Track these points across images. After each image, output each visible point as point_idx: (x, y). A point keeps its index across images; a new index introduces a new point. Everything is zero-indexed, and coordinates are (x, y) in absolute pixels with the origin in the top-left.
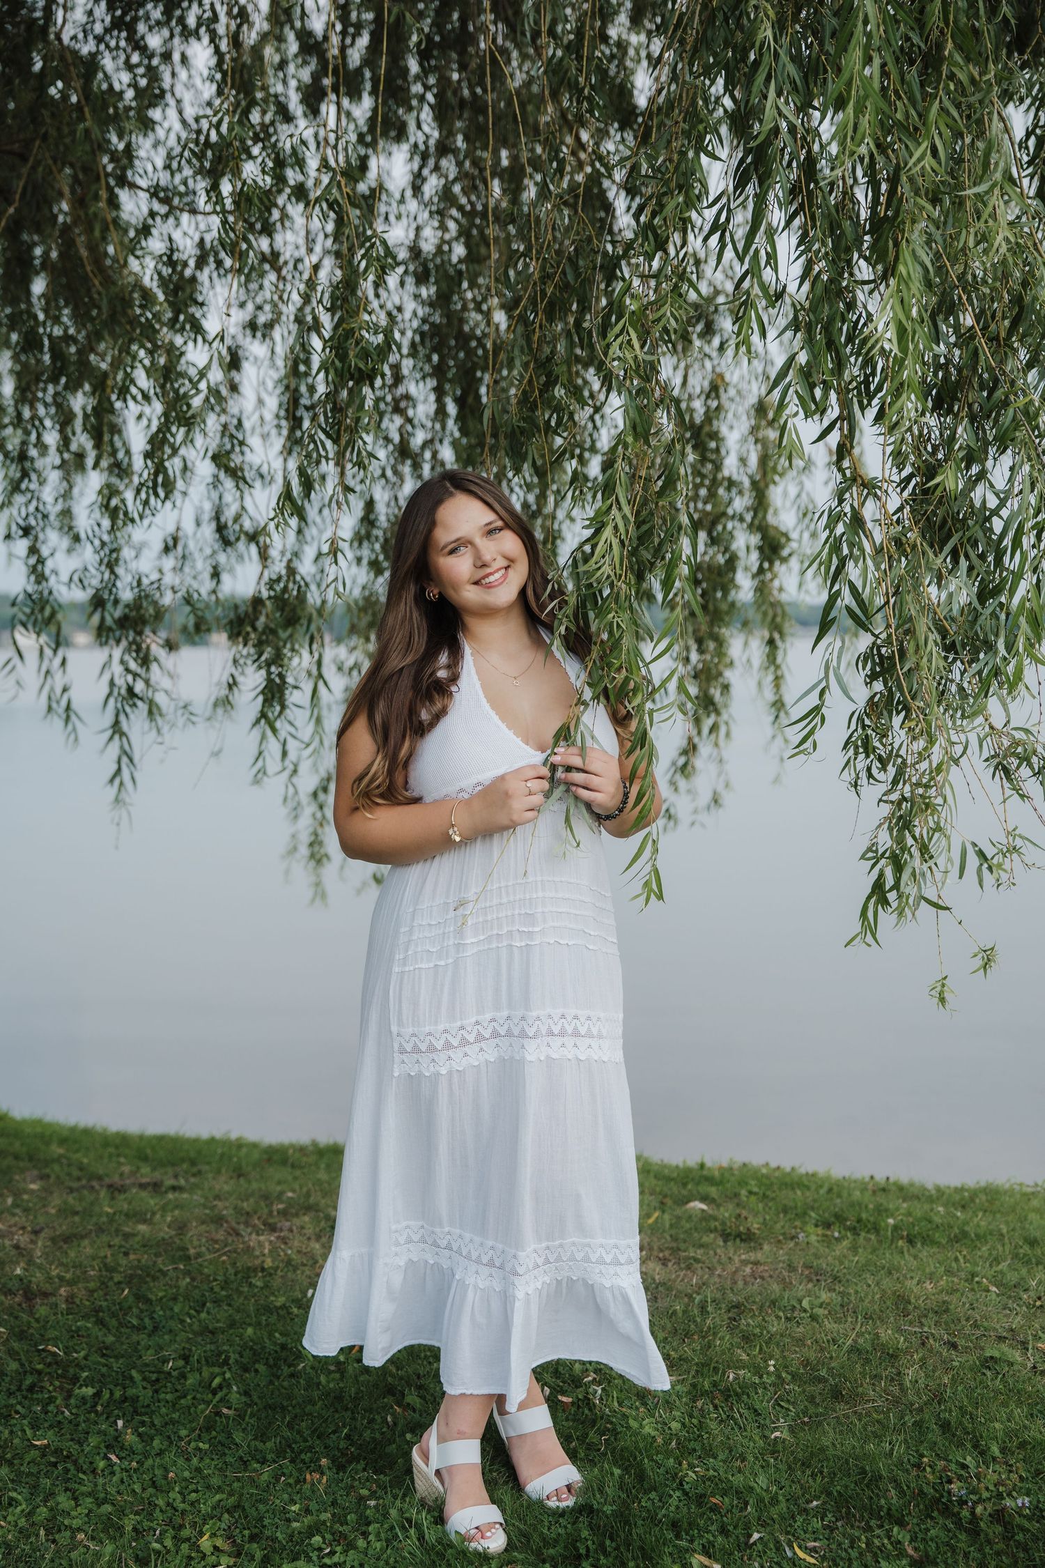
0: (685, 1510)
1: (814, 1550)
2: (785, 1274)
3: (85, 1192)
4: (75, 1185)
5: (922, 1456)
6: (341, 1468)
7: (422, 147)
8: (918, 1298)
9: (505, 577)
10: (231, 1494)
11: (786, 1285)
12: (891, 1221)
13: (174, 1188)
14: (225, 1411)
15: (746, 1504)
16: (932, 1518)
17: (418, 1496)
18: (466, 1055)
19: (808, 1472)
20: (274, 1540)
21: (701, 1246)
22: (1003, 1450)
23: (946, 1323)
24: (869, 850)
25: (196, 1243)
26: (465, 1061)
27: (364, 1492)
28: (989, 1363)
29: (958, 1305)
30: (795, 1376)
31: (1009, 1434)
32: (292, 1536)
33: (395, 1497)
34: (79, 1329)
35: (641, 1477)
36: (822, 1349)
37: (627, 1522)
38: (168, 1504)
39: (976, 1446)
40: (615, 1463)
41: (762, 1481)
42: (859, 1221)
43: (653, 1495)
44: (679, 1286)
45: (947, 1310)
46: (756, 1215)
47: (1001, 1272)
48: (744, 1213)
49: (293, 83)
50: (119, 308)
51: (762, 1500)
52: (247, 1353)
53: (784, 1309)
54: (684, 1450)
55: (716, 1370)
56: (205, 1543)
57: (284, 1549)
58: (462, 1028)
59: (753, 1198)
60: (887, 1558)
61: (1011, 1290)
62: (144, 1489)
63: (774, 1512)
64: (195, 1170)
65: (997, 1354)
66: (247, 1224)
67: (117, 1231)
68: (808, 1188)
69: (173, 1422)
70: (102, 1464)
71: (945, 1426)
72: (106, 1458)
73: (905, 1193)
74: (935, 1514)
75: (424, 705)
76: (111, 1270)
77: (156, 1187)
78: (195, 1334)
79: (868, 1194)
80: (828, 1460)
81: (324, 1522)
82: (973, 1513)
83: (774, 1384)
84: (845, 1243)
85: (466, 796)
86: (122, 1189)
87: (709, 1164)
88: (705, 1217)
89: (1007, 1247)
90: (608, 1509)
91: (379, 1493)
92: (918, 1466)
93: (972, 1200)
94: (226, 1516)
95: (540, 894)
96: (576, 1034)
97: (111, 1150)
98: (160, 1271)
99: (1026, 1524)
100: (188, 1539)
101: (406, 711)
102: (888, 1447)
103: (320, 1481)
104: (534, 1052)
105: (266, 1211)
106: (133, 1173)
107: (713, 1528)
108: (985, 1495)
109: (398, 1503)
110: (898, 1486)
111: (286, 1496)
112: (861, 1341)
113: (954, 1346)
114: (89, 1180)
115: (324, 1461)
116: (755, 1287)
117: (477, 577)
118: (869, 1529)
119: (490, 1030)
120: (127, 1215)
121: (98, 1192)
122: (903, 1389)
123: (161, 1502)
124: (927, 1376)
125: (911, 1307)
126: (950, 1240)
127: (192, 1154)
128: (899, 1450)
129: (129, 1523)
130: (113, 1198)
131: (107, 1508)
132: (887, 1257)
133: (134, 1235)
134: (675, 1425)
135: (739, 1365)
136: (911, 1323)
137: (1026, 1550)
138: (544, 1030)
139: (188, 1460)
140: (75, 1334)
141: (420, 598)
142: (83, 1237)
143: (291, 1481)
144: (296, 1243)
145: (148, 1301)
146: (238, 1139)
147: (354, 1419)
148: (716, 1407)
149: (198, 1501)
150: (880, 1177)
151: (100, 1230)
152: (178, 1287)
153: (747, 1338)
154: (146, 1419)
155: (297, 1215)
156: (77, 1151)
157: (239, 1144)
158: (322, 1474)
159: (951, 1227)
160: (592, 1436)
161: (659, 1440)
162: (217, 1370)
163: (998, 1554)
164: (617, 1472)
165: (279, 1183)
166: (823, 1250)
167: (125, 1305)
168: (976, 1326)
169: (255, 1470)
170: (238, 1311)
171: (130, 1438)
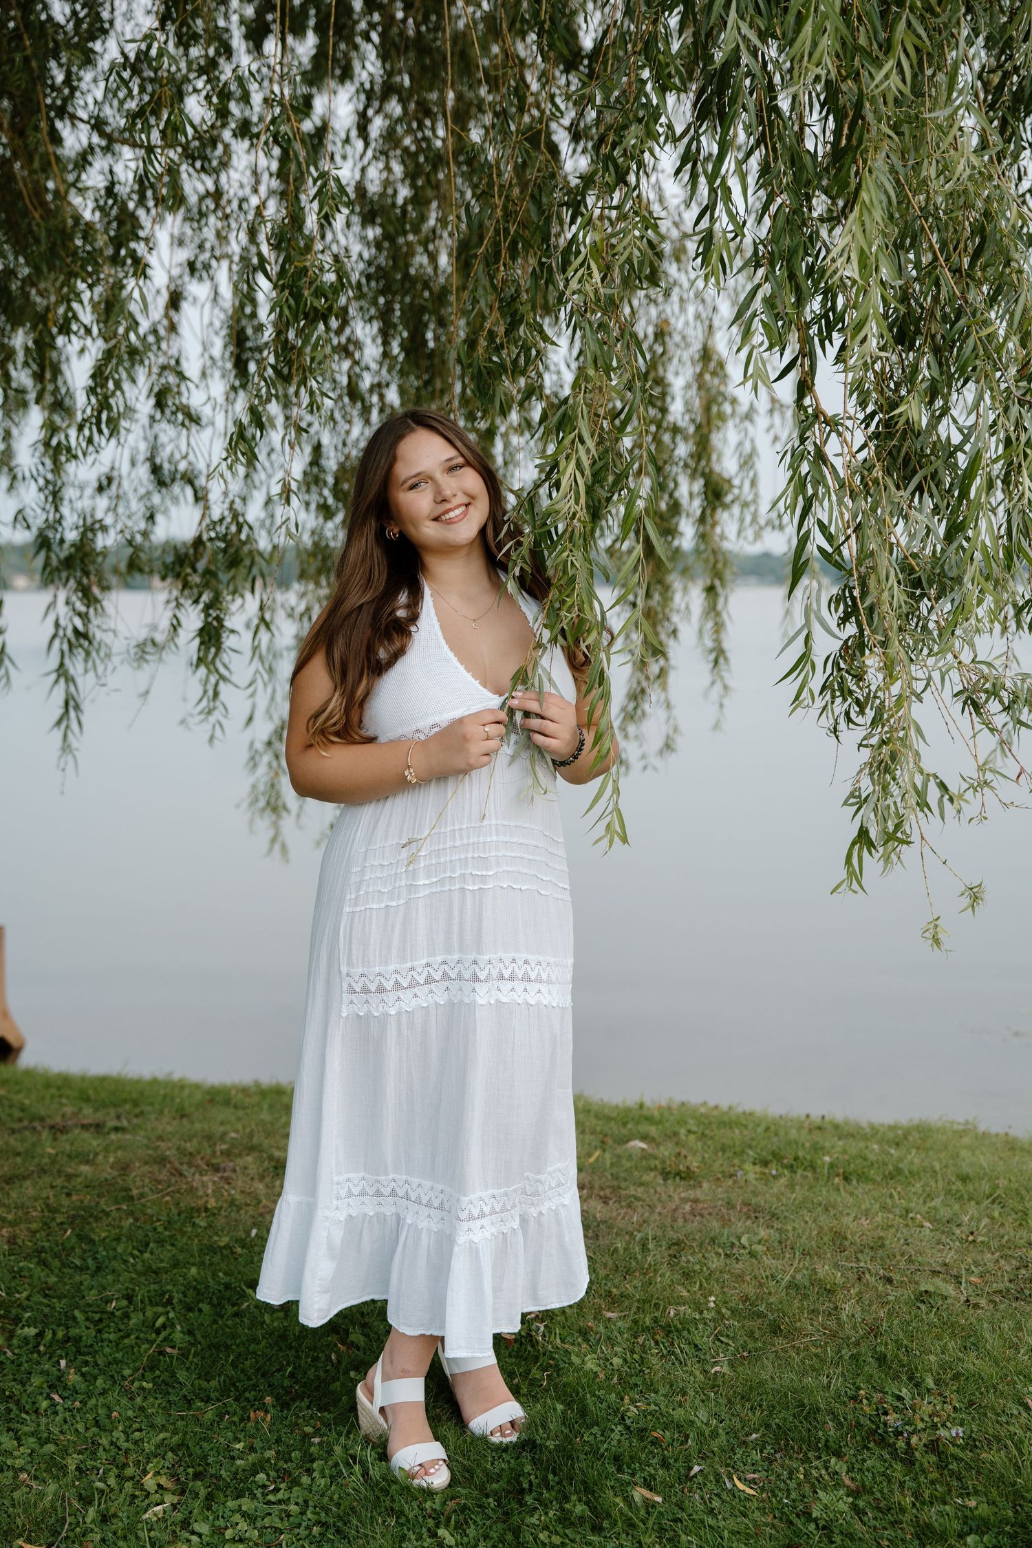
0: (627, 1444)
1: (754, 1481)
2: (724, 1211)
3: (27, 1133)
4: (16, 1126)
5: (859, 1388)
6: (285, 1406)
7: (367, 86)
8: (853, 1234)
9: (465, 514)
10: (175, 1433)
11: (726, 1222)
12: (827, 1159)
13: (116, 1129)
14: (169, 1350)
15: (687, 1437)
16: (868, 1449)
17: (362, 1433)
18: (415, 996)
19: (748, 1406)
20: (219, 1477)
21: (641, 1184)
22: (937, 1382)
23: (882, 1259)
24: (852, 795)
25: (139, 1183)
26: (414, 1002)
27: (309, 1429)
28: (923, 1297)
29: (893, 1242)
30: (734, 1311)
31: (944, 1366)
32: (236, 1473)
33: (339, 1434)
34: (21, 1269)
35: (583, 1412)
36: (761, 1285)
37: (570, 1457)
38: (112, 1443)
39: (911, 1379)
40: (558, 1399)
41: (703, 1415)
42: (796, 1159)
43: (595, 1430)
44: (620, 1223)
45: (882, 1246)
46: (694, 1154)
47: (935, 1208)
48: (684, 1152)
49: (235, 18)
50: (59, 242)
51: (701, 1433)
52: (191, 1293)
53: (723, 1246)
54: (626, 1384)
55: (657, 1306)
56: (149, 1482)
57: (228, 1486)
58: (412, 969)
59: (692, 1137)
60: (825, 1489)
61: (945, 1225)
62: (87, 1429)
63: (714, 1445)
64: (137, 1111)
65: (931, 1288)
66: (190, 1164)
67: (59, 1171)
68: (746, 1127)
69: (116, 1361)
70: (45, 1404)
71: (881, 1359)
72: (48, 1397)
73: (842, 1131)
74: (872, 1445)
75: (382, 644)
76: (54, 1211)
77: (98, 1127)
78: (139, 1274)
79: (804, 1132)
80: (767, 1393)
81: (268, 1460)
82: (908, 1444)
83: (714, 1320)
84: (783, 1181)
85: (423, 737)
86: (64, 1130)
87: (648, 1103)
88: (645, 1155)
89: (940, 1184)
90: (551, 1444)
91: (324, 1430)
92: (855, 1398)
93: (906, 1137)
94: (170, 1454)
95: (494, 838)
96: (526, 978)
97: (53, 1091)
98: (103, 1211)
99: (961, 1454)
100: (132, 1478)
101: (364, 649)
102: (825, 1380)
103: (265, 1419)
104: (483, 996)
105: (209, 1151)
106: (75, 1114)
107: (653, 1461)
108: (920, 1425)
109: (342, 1440)
110: (835, 1417)
111: (230, 1435)
112: (799, 1277)
113: (889, 1281)
114: (31, 1121)
115: (268, 1399)
116: (694, 1225)
117: (436, 514)
118: (806, 1460)
119: (440, 973)
120: (69, 1156)
121: (40, 1133)
122: (840, 1324)
123: (104, 1441)
124: (863, 1310)
125: (847, 1243)
126: (885, 1177)
127: (135, 1095)
128: (837, 1383)
129: (72, 1463)
130: (55, 1139)
131: (50, 1448)
132: (824, 1194)
133: (77, 1176)
134: (617, 1361)
135: (681, 1301)
136: (847, 1259)
137: (959, 1479)
138: (495, 973)
139: (132, 1399)
140: (18, 1274)
141: (380, 535)
142: (24, 1178)
143: (236, 1419)
144: (240, 1183)
145: (91, 1241)
146: (180, 1081)
147: (298, 1357)
148: (657, 1343)
149: (142, 1440)
150: (816, 1115)
151: (43, 1171)
152: (121, 1228)
153: (687, 1275)
154: (89, 1358)
155: (240, 1155)
156: (19, 1092)
157: (181, 1086)
158: (266, 1412)
159: (885, 1164)
160: (535, 1373)
161: (602, 1376)
162: (160, 1309)
163: (932, 1482)
164: (560, 1407)
165: (222, 1123)
166: (761, 1187)
167: (68, 1246)
168: (910, 1261)
169: (199, 1409)
170: (182, 1250)
171: (73, 1378)
